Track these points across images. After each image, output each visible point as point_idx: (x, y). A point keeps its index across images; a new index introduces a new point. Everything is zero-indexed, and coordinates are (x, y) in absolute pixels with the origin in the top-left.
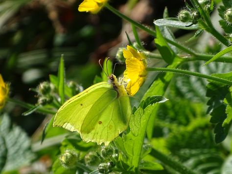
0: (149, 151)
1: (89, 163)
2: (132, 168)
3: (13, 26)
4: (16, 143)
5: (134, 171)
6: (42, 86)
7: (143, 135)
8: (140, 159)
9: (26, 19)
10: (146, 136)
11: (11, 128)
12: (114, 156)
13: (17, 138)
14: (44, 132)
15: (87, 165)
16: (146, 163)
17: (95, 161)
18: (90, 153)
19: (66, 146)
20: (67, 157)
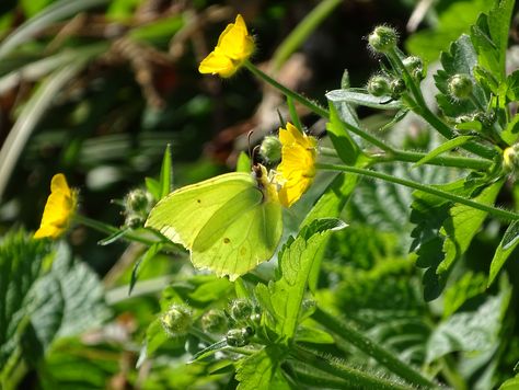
0: (312, 312)
1: (208, 329)
2: (283, 339)
3: (76, 92)
4: (79, 290)
5: (287, 344)
6: (133, 196)
7: (302, 284)
8: (297, 324)
9: (97, 83)
10: (308, 289)
11: (71, 265)
12: (253, 317)
13: (82, 283)
14: (134, 273)
15: (205, 332)
16: (305, 331)
17: (219, 325)
18: (211, 312)
19: (169, 298)
20: (173, 317)
